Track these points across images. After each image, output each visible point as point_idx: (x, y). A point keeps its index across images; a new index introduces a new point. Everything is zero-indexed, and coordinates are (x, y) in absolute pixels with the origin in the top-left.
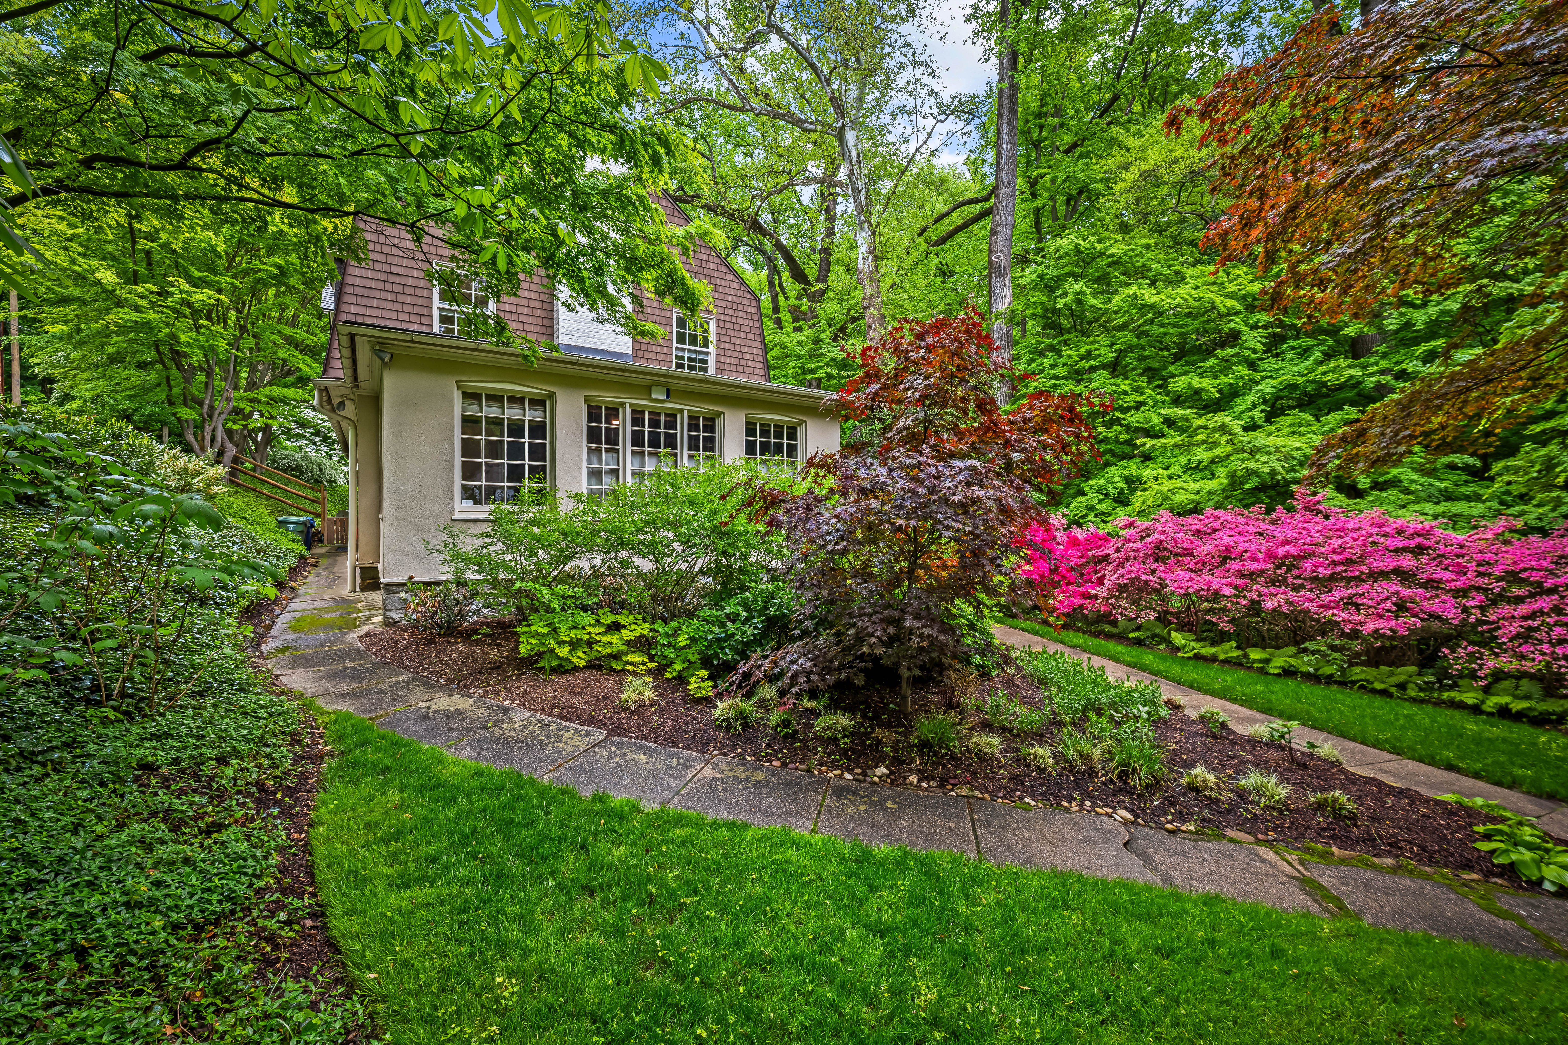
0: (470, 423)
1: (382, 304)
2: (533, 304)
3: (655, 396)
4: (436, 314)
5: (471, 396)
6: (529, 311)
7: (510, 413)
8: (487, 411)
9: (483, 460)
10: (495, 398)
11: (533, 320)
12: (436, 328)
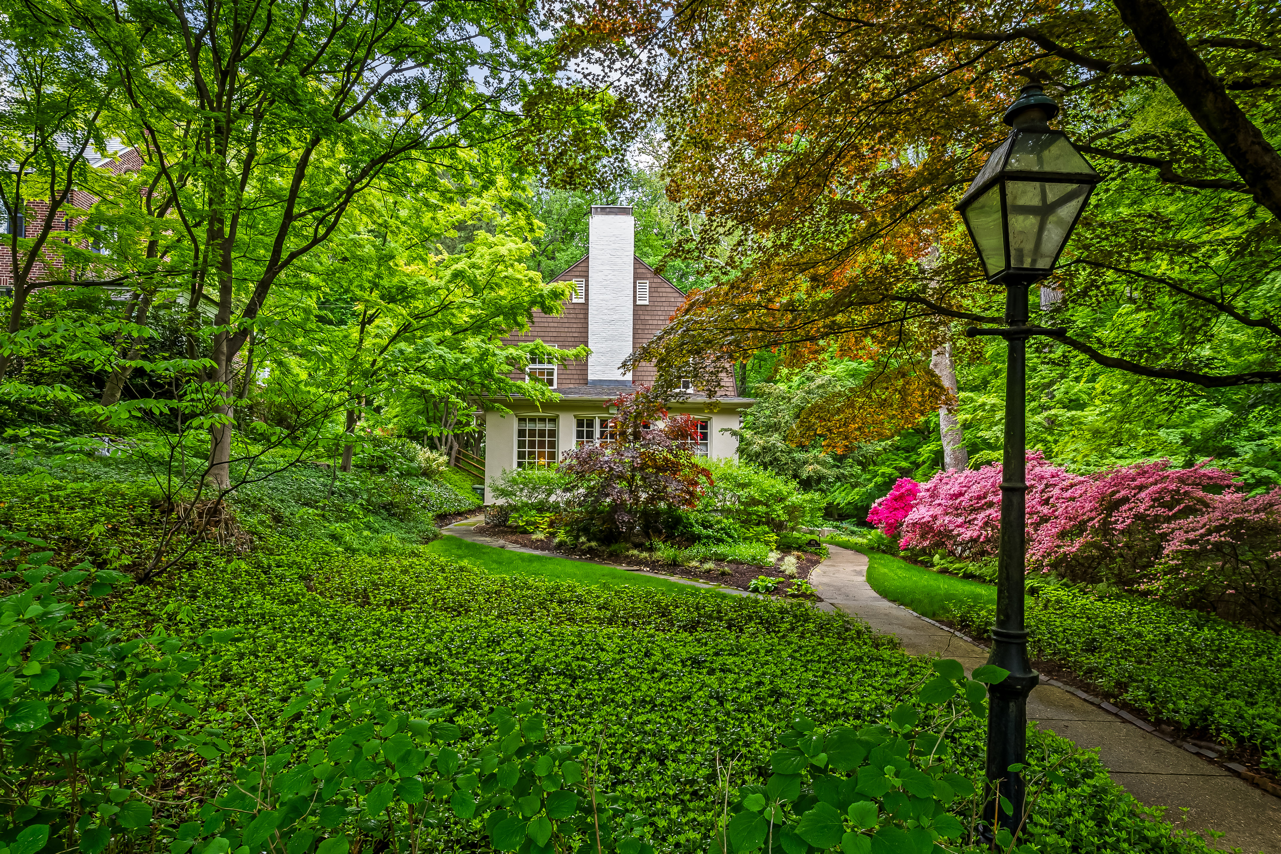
0: (521, 433)
5: (521, 420)
7: (539, 426)
8: (528, 426)
9: (527, 450)
10: (532, 420)
11: (577, 368)
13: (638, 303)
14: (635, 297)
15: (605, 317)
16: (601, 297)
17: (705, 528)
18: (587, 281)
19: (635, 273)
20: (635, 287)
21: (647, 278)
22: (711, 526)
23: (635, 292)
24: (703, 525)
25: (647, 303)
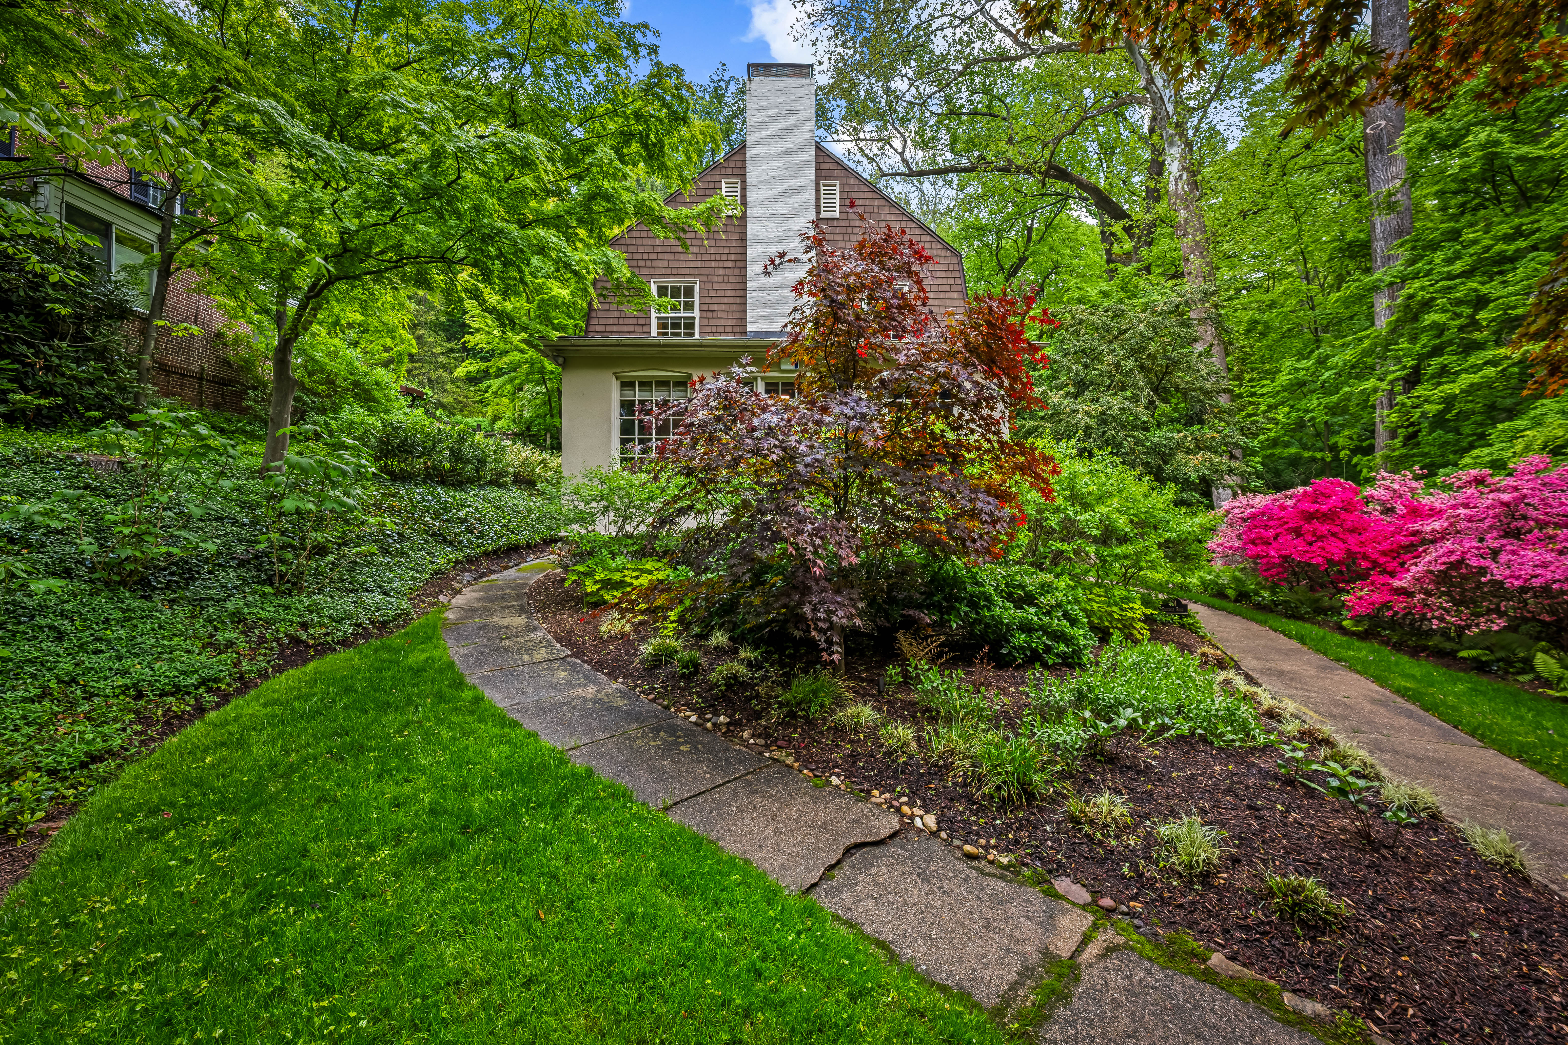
0: (627, 406)
1: (615, 321)
2: (730, 301)
3: (783, 367)
4: (654, 323)
5: (627, 385)
6: (727, 308)
7: (657, 395)
8: (638, 395)
9: (637, 436)
10: (645, 384)
11: (730, 315)
12: (654, 332)
13: (823, 215)
14: (818, 206)
15: (772, 234)
16: (766, 203)
17: (1019, 603)
18: (744, 182)
19: (818, 170)
20: (818, 191)
21: (836, 178)
22: (1029, 600)
23: (818, 199)
24: (1010, 597)
25: (836, 215)
